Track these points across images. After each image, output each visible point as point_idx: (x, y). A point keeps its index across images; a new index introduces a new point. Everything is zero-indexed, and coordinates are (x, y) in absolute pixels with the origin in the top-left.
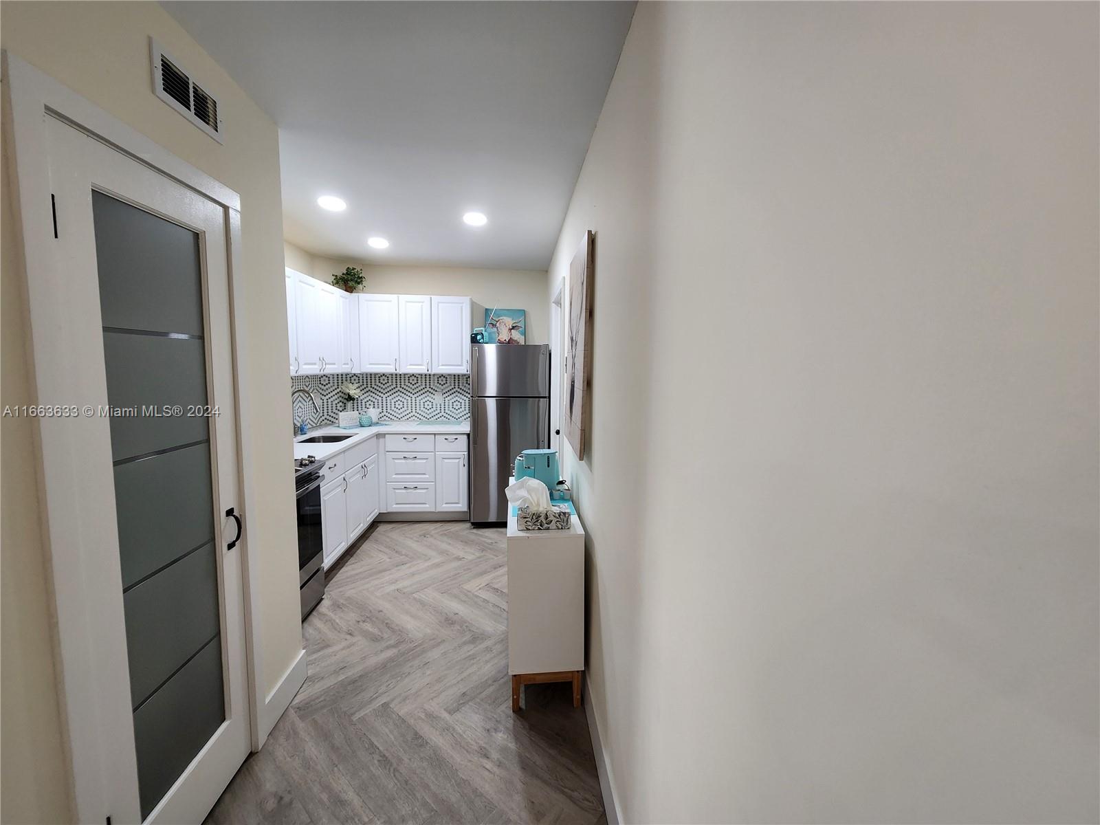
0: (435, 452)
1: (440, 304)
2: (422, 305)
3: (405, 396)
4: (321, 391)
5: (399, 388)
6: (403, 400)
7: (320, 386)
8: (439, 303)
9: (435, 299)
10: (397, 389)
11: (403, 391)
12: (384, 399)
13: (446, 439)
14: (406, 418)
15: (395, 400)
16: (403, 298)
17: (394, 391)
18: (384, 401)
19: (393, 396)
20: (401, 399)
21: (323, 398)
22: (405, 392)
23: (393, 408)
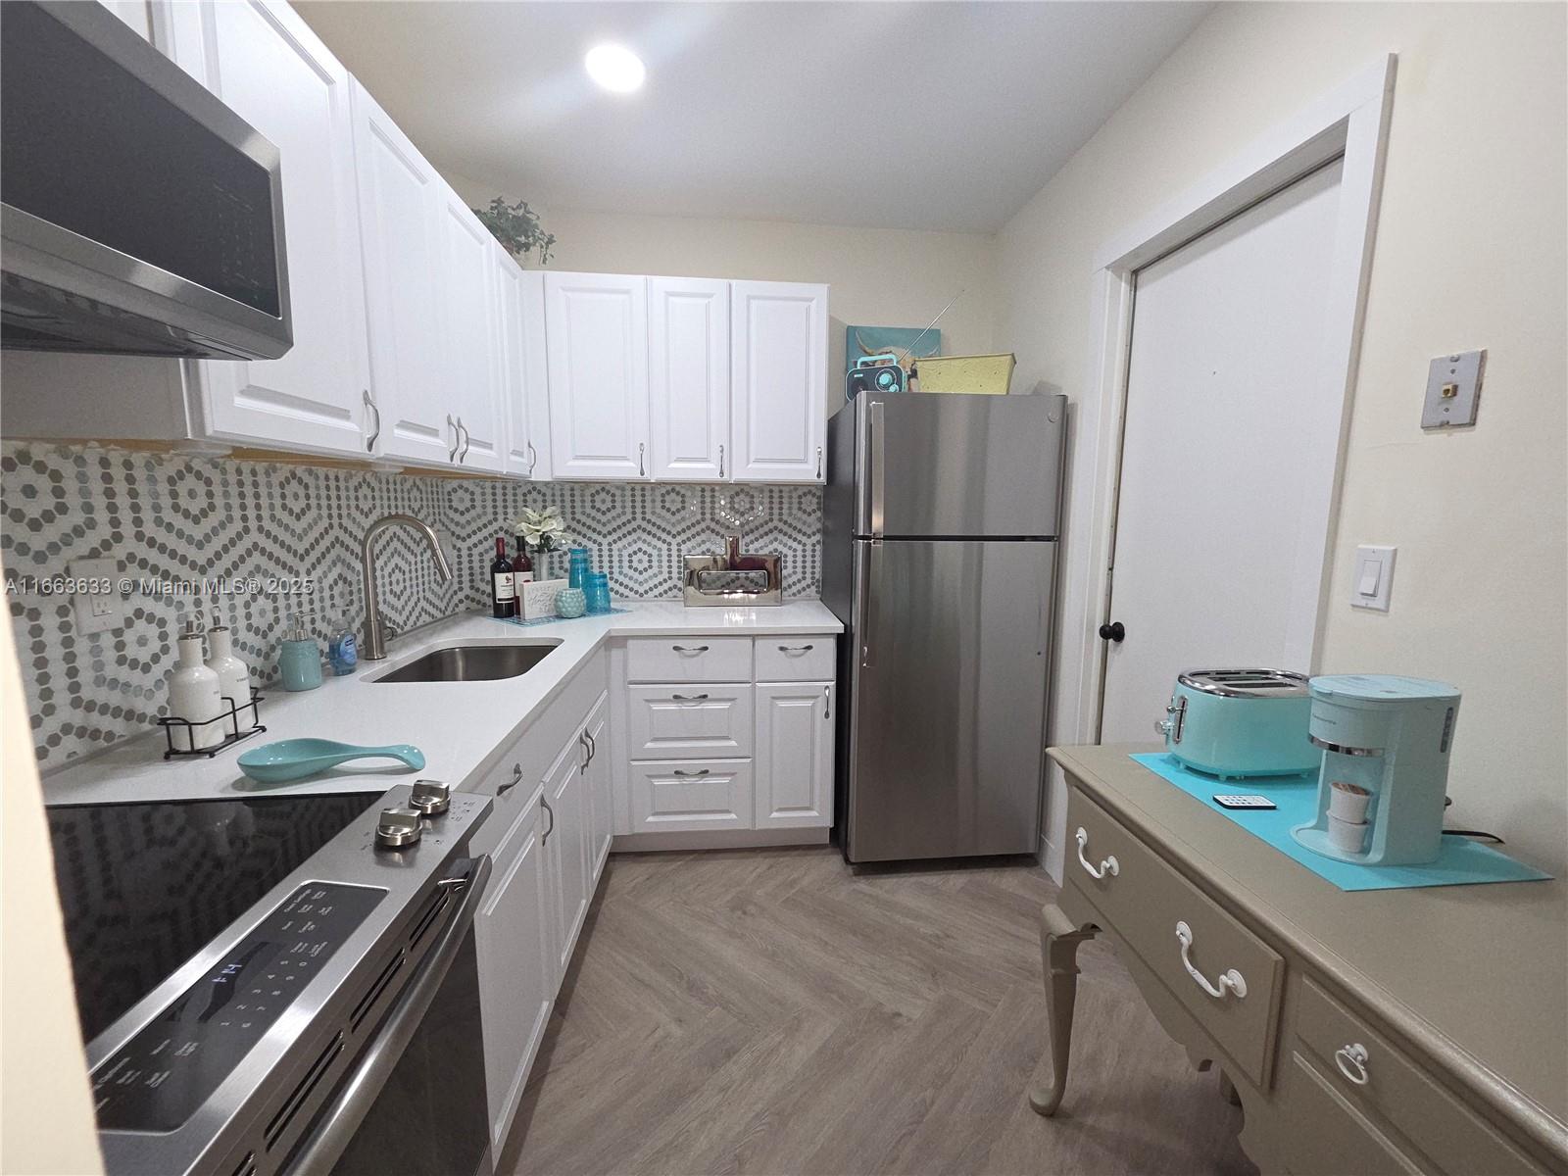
0: (752, 681)
1: (754, 303)
2: (707, 306)
3: (655, 542)
4: (452, 527)
5: (639, 521)
6: (650, 550)
7: (451, 513)
8: (749, 298)
9: (742, 287)
10: (634, 524)
11: (649, 527)
12: (605, 547)
13: (782, 649)
14: (656, 592)
15: (630, 550)
16: (662, 283)
17: (629, 527)
18: (606, 553)
19: (625, 541)
20: (645, 547)
21: (459, 544)
22: (654, 530)
23: (626, 570)
